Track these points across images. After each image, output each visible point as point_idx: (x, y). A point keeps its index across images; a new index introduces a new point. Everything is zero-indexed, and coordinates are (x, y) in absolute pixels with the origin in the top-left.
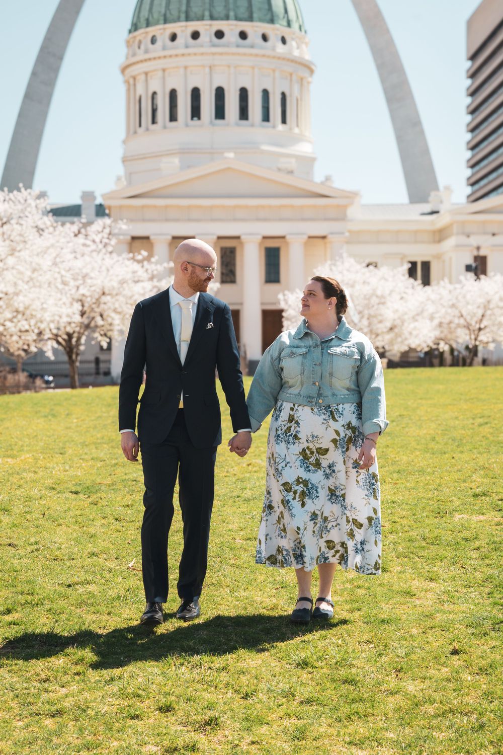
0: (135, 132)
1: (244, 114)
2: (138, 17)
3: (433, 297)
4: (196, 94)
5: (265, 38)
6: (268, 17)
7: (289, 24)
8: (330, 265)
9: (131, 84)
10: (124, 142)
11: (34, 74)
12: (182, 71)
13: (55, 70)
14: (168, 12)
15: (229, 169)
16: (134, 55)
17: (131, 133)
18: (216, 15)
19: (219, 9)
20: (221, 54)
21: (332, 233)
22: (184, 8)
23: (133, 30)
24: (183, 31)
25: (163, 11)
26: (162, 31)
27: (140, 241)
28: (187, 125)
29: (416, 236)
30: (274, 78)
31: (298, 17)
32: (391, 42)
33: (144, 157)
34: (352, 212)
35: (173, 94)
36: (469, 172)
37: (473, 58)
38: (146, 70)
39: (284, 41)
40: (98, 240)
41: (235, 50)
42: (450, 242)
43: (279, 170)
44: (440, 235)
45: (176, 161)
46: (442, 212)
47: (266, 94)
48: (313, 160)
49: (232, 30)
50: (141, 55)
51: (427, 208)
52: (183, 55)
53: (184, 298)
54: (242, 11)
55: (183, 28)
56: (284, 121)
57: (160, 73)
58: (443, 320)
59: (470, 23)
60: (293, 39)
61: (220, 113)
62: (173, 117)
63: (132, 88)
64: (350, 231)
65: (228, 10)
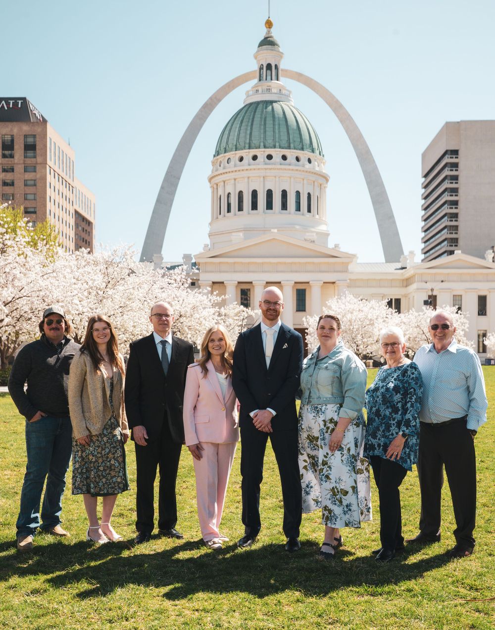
0: (217, 218)
1: (284, 206)
2: (220, 147)
3: (405, 320)
4: (255, 194)
5: (298, 159)
6: (300, 146)
7: (313, 151)
8: (337, 299)
9: (215, 188)
10: (210, 224)
11: (162, 188)
12: (246, 180)
13: (175, 186)
14: (238, 143)
15: (274, 239)
16: (217, 170)
17: (215, 218)
18: (267, 145)
19: (270, 141)
20: (271, 169)
21: (339, 280)
22: (248, 141)
23: (216, 155)
24: (247, 155)
25: (235, 143)
26: (234, 155)
27: (219, 284)
28: (249, 214)
29: (391, 283)
30: (303, 184)
31: (318, 147)
32: (376, 168)
33: (222, 233)
34: (351, 267)
35: (241, 194)
36: (423, 245)
37: (426, 176)
38: (224, 179)
39: (309, 161)
40: (178, 280)
41: (279, 167)
42: (414, 286)
43: (306, 240)
44: (407, 282)
45: (241, 234)
46: (408, 268)
47: (298, 194)
48: (328, 235)
49: (277, 154)
50: (221, 171)
51: (399, 265)
52: (247, 170)
53: (268, 328)
54: (284, 143)
55: (247, 153)
56: (309, 211)
57: (233, 181)
58: (411, 336)
59: (424, 155)
60: (315, 160)
61: (269, 206)
62: (240, 208)
63: (215, 190)
64: (350, 279)
65: (275, 142)
